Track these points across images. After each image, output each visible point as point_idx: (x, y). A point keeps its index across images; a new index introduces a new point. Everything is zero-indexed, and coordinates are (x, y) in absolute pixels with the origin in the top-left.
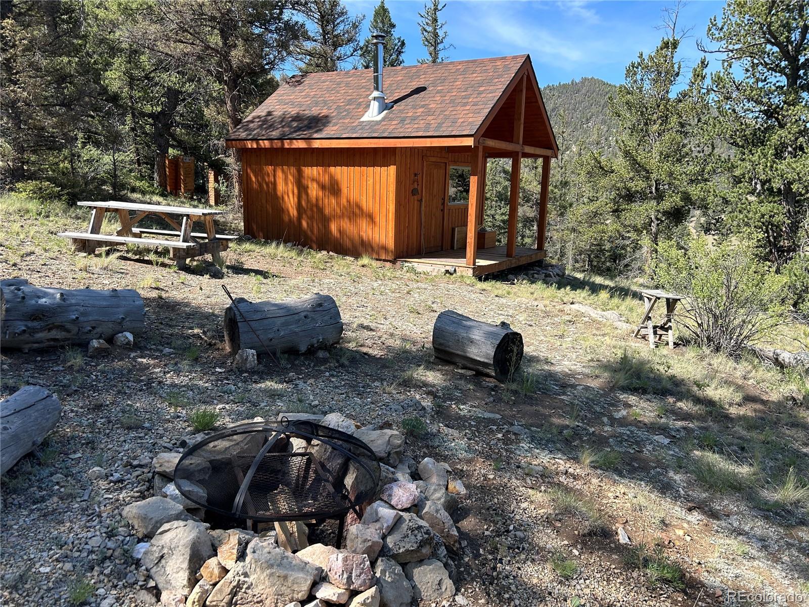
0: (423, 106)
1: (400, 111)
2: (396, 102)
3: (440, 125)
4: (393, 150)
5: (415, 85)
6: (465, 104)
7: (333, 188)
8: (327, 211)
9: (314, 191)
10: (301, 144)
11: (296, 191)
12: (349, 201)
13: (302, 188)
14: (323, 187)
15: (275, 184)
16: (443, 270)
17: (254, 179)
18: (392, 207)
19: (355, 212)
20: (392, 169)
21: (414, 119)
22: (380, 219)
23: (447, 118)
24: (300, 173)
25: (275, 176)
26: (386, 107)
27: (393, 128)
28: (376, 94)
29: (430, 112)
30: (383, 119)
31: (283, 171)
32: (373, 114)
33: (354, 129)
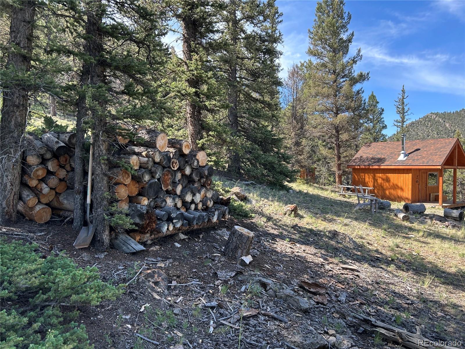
0: (420, 156)
1: (412, 157)
2: (410, 154)
3: (428, 162)
4: (411, 169)
5: (415, 148)
6: (436, 155)
7: (388, 180)
8: (385, 187)
9: (380, 181)
10: (377, 167)
11: (373, 181)
12: (393, 184)
13: (375, 180)
14: (383, 180)
15: (365, 179)
16: (431, 206)
17: (356, 177)
18: (410, 187)
19: (396, 187)
20: (410, 175)
21: (418, 160)
22: (406, 189)
23: (430, 160)
24: (375, 176)
25: (365, 176)
26: (406, 155)
27: (410, 162)
28: (403, 152)
29: (424, 158)
30: (406, 160)
31: (368, 175)
32: (402, 158)
33: (396, 163)
